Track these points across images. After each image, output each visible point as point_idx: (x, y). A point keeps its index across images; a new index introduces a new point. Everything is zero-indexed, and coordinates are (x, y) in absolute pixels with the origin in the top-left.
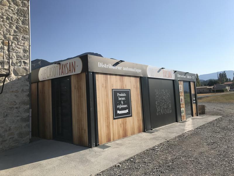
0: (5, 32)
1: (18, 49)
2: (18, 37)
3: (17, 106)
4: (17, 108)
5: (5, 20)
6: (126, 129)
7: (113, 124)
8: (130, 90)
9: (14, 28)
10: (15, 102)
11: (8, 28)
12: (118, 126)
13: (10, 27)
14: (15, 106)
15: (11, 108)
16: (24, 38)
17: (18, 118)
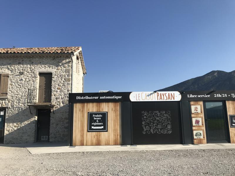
0: (59, 83)
1: (64, 90)
2: (65, 84)
3: (63, 120)
4: (62, 121)
5: (59, 77)
6: (99, 140)
7: (87, 135)
8: (107, 112)
9: (63, 80)
10: (62, 118)
11: (60, 80)
12: (92, 137)
13: (61, 80)
14: (62, 120)
15: (60, 121)
16: (68, 84)
17: (63, 127)
